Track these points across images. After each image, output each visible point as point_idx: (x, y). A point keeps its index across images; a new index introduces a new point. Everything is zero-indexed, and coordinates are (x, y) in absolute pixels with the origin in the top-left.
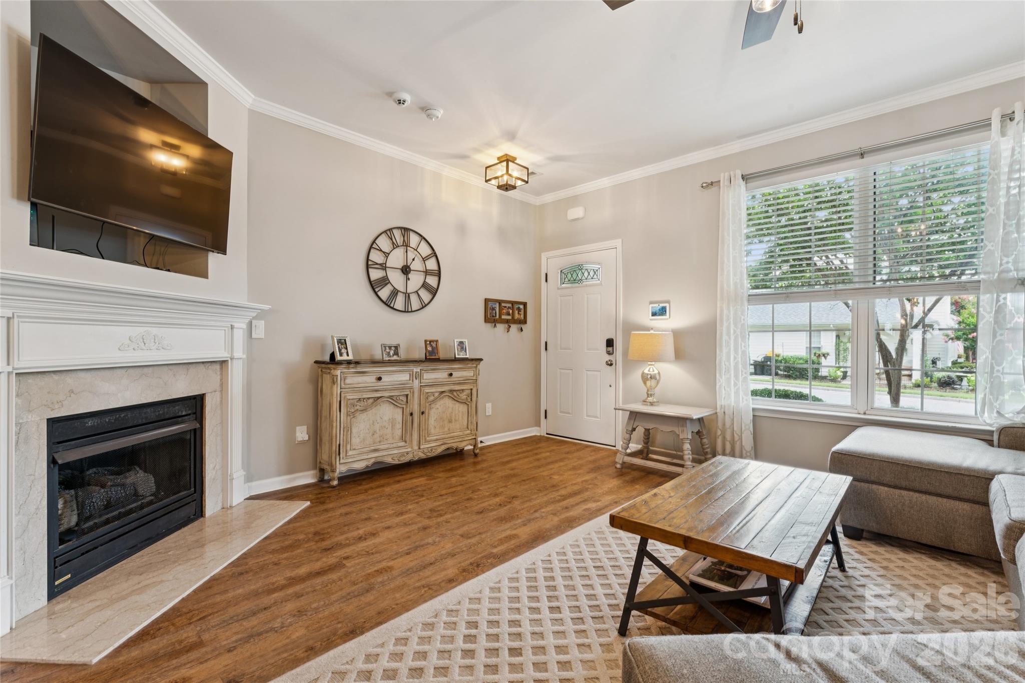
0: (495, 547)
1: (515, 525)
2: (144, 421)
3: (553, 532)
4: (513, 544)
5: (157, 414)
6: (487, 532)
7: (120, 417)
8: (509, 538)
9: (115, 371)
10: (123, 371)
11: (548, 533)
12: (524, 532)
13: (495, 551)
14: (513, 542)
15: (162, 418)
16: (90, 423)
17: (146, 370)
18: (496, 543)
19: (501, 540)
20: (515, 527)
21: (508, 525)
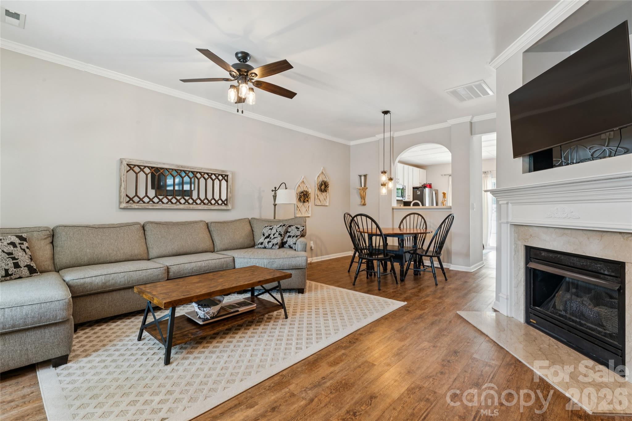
0: (343, 354)
1: (332, 378)
2: (572, 265)
3: (299, 369)
4: (331, 357)
5: (582, 264)
6: (355, 369)
7: (557, 256)
8: (335, 363)
9: (549, 229)
10: (553, 230)
11: (304, 368)
12: (324, 370)
13: (343, 351)
14: (332, 359)
15: (586, 268)
16: (543, 254)
17: (566, 231)
18: (344, 357)
19: (342, 361)
20: (332, 375)
21: (338, 377)
